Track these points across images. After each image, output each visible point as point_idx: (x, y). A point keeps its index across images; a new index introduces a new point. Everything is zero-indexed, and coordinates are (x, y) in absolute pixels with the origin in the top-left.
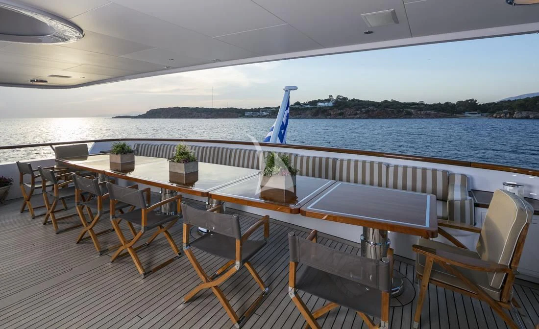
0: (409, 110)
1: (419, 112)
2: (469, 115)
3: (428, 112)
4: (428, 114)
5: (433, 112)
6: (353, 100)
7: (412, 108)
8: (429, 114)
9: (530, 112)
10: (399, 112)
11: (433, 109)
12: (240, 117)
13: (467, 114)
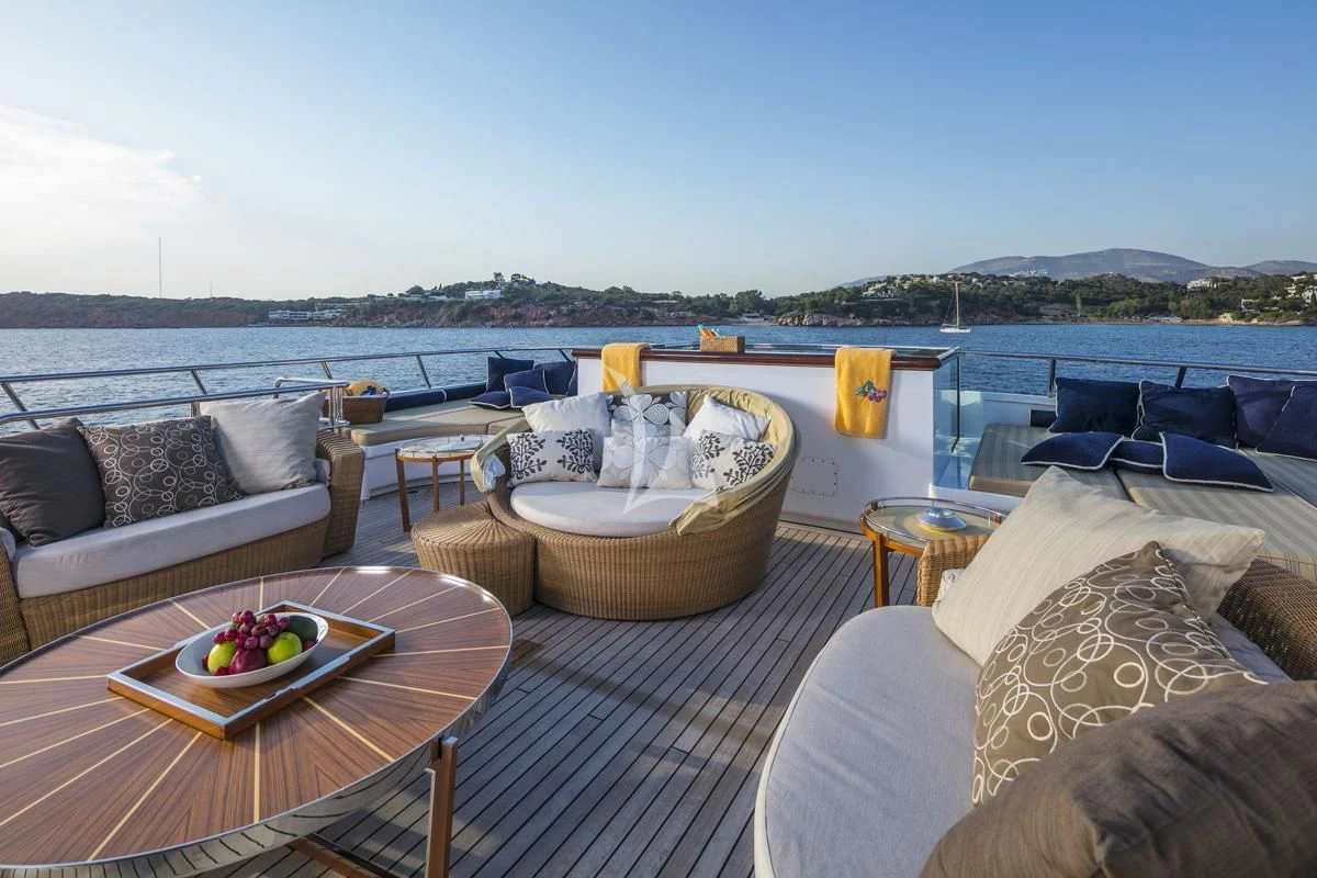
0: (650, 309)
1: (666, 314)
2: (747, 319)
3: (681, 313)
4: (681, 318)
5: (690, 314)
6: (547, 286)
7: (655, 306)
8: (684, 318)
9: (824, 315)
10: (632, 313)
11: (690, 309)
12: (255, 323)
13: (744, 319)
